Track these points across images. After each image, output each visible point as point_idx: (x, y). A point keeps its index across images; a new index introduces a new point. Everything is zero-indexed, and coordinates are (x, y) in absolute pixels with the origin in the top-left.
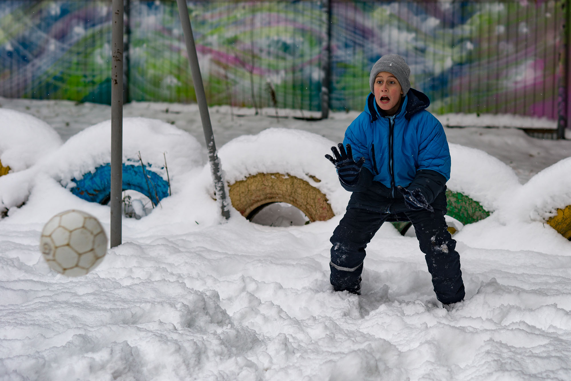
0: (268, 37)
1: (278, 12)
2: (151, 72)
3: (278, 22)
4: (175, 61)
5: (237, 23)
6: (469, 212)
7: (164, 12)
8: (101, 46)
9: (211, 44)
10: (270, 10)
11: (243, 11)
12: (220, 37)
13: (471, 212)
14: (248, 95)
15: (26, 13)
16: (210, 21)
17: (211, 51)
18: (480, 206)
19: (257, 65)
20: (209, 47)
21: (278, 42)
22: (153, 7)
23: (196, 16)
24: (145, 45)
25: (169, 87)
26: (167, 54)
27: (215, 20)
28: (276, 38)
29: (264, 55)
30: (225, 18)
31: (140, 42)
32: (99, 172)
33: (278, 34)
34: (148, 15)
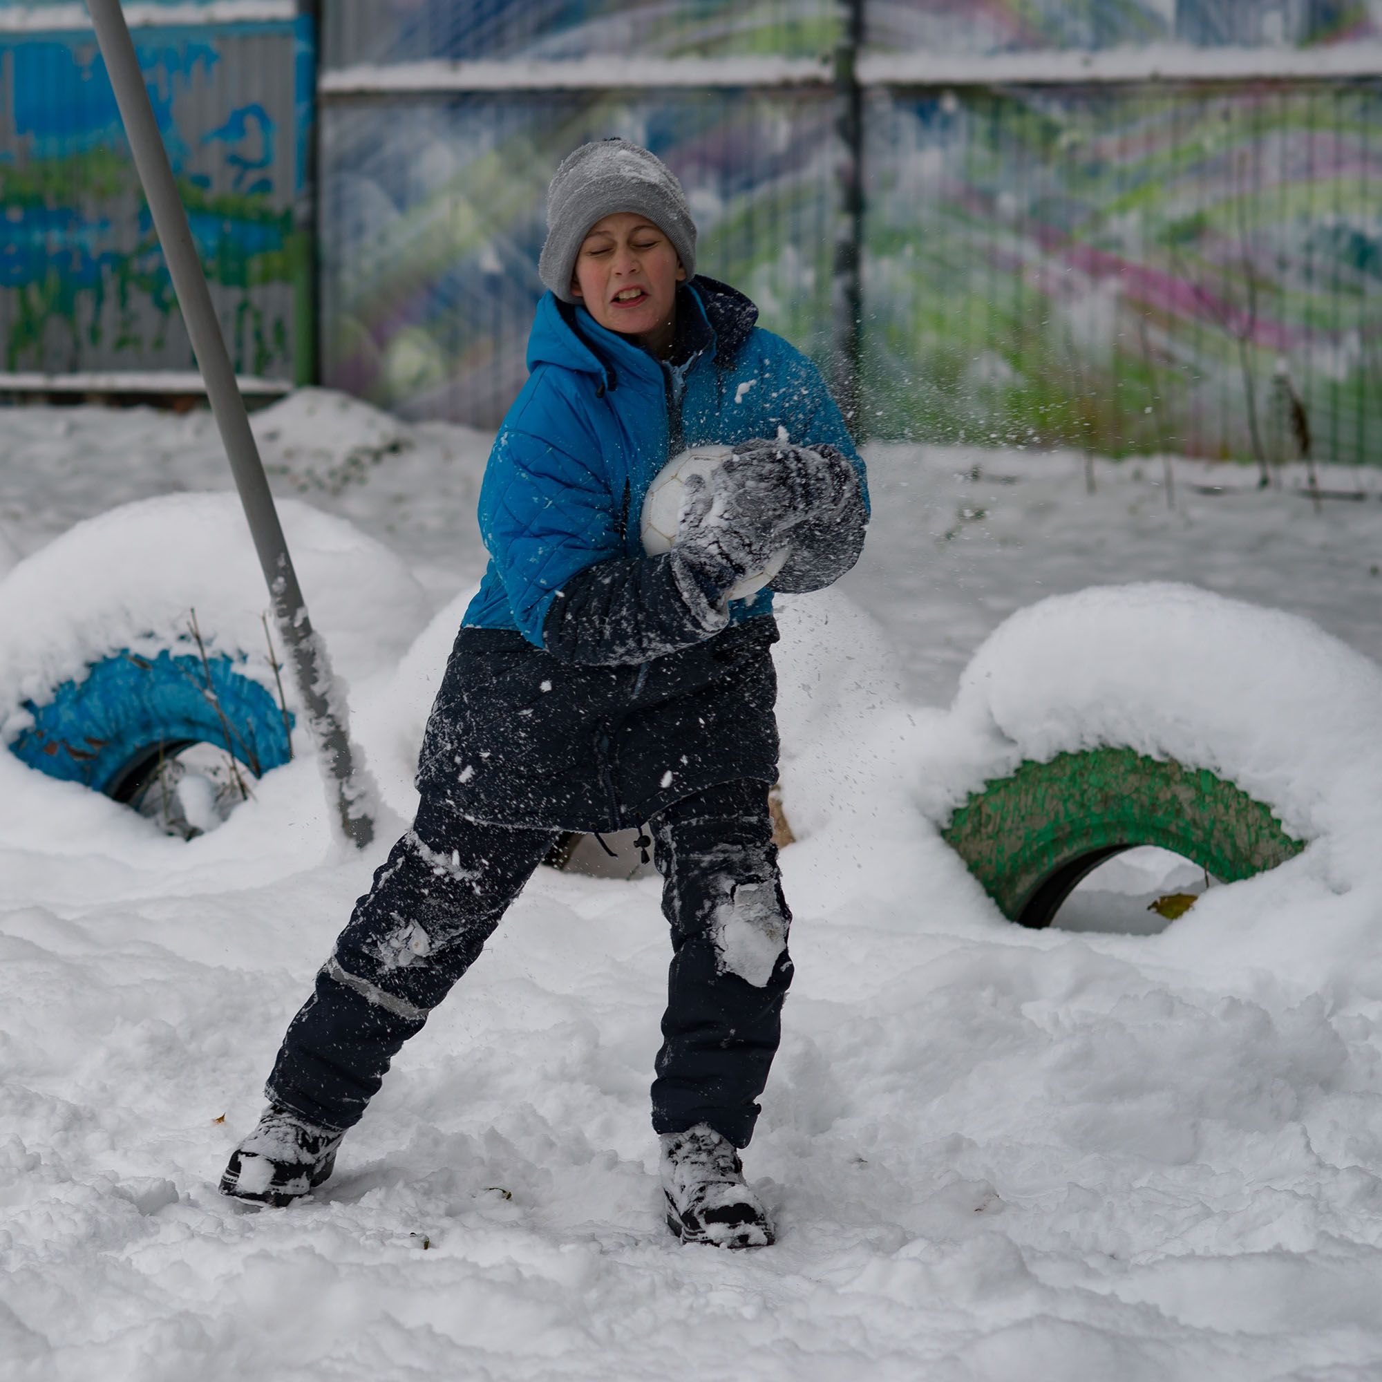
0: (1305, 217)
1: (1338, 127)
2: (929, 340)
3: (1338, 163)
4: (1004, 302)
5: (1202, 169)
6: (1240, 843)
7: (971, 135)
8: (773, 254)
9: (1119, 243)
10: (1311, 121)
11: (1222, 129)
12: (1147, 218)
13: (1243, 841)
14: (1239, 419)
15: (541, 148)
16: (1116, 162)
17: (1117, 267)
18: (1272, 819)
19: (1264, 315)
20: (1113, 254)
21: (1337, 233)
22: (936, 120)
23: (1073, 147)
24: (909, 251)
25: (986, 394)
26: (979, 279)
27: (1133, 161)
28: (1330, 220)
29: (1291, 280)
30: (1163, 153)
31: (894, 240)
32: (98, 678)
33: (1337, 207)
34: (921, 146)
